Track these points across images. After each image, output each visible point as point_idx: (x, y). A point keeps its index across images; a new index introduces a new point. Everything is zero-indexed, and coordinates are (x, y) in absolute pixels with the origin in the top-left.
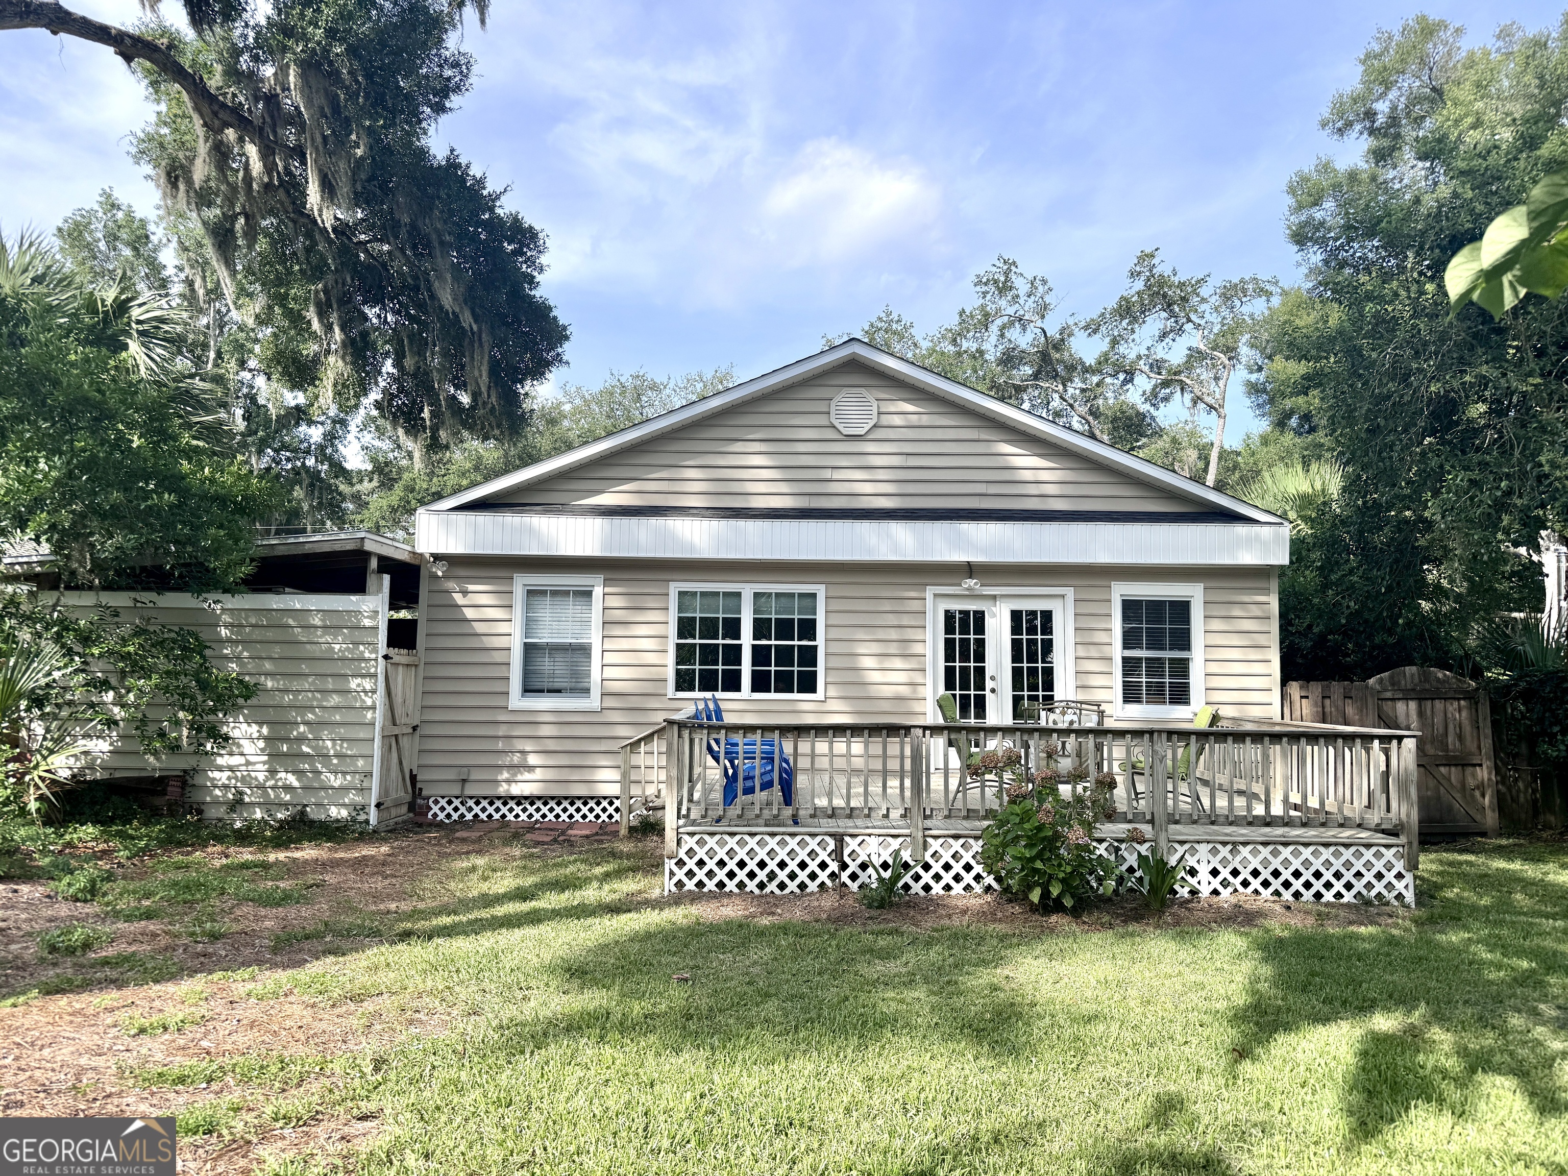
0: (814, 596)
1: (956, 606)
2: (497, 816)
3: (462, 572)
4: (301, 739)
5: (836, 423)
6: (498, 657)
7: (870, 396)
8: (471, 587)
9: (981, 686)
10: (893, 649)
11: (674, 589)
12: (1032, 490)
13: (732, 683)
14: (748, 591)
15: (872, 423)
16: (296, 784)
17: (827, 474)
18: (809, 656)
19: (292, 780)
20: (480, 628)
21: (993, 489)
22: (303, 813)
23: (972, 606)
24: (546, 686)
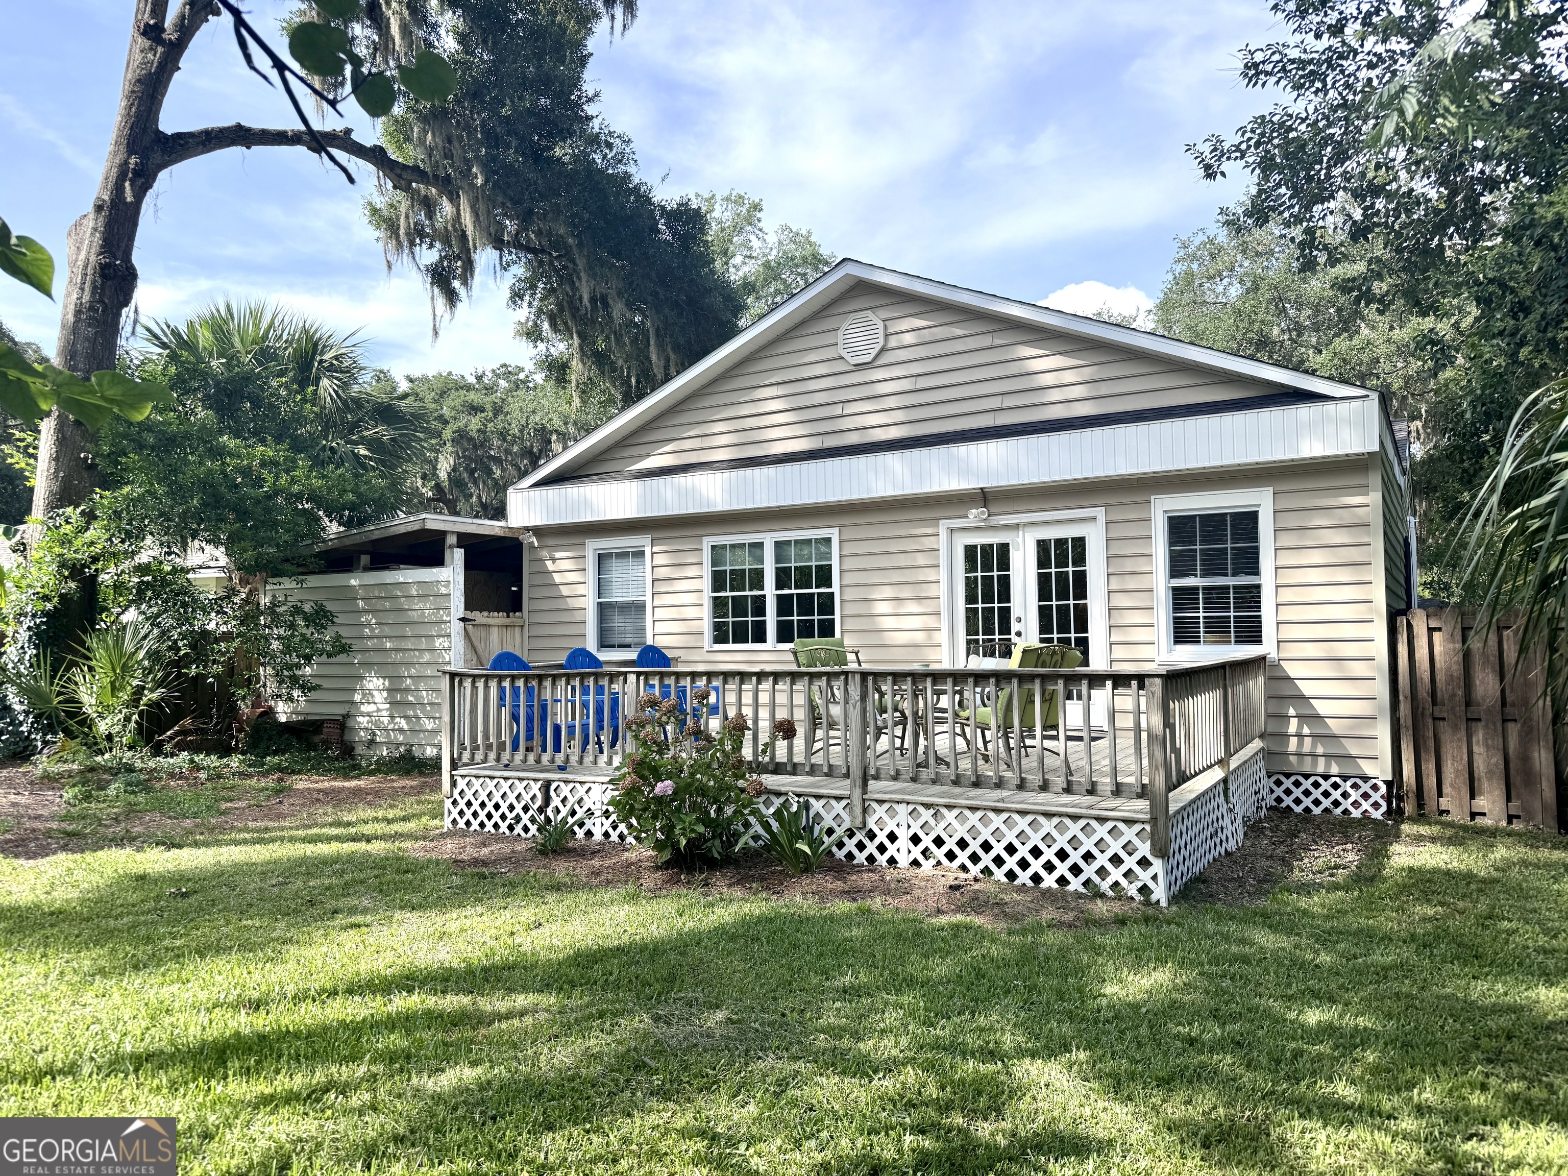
0: (828, 541)
1: (977, 540)
3: (551, 541)
5: (844, 353)
6: (578, 616)
7: (875, 319)
8: (558, 555)
9: (1006, 629)
10: (906, 592)
11: (707, 543)
13: (760, 634)
14: (769, 540)
15: (878, 347)
16: (406, 727)
17: (837, 410)
18: (827, 603)
19: (403, 724)
20: (565, 591)
21: (1009, 402)
22: (409, 751)
23: (994, 539)
24: (616, 641)
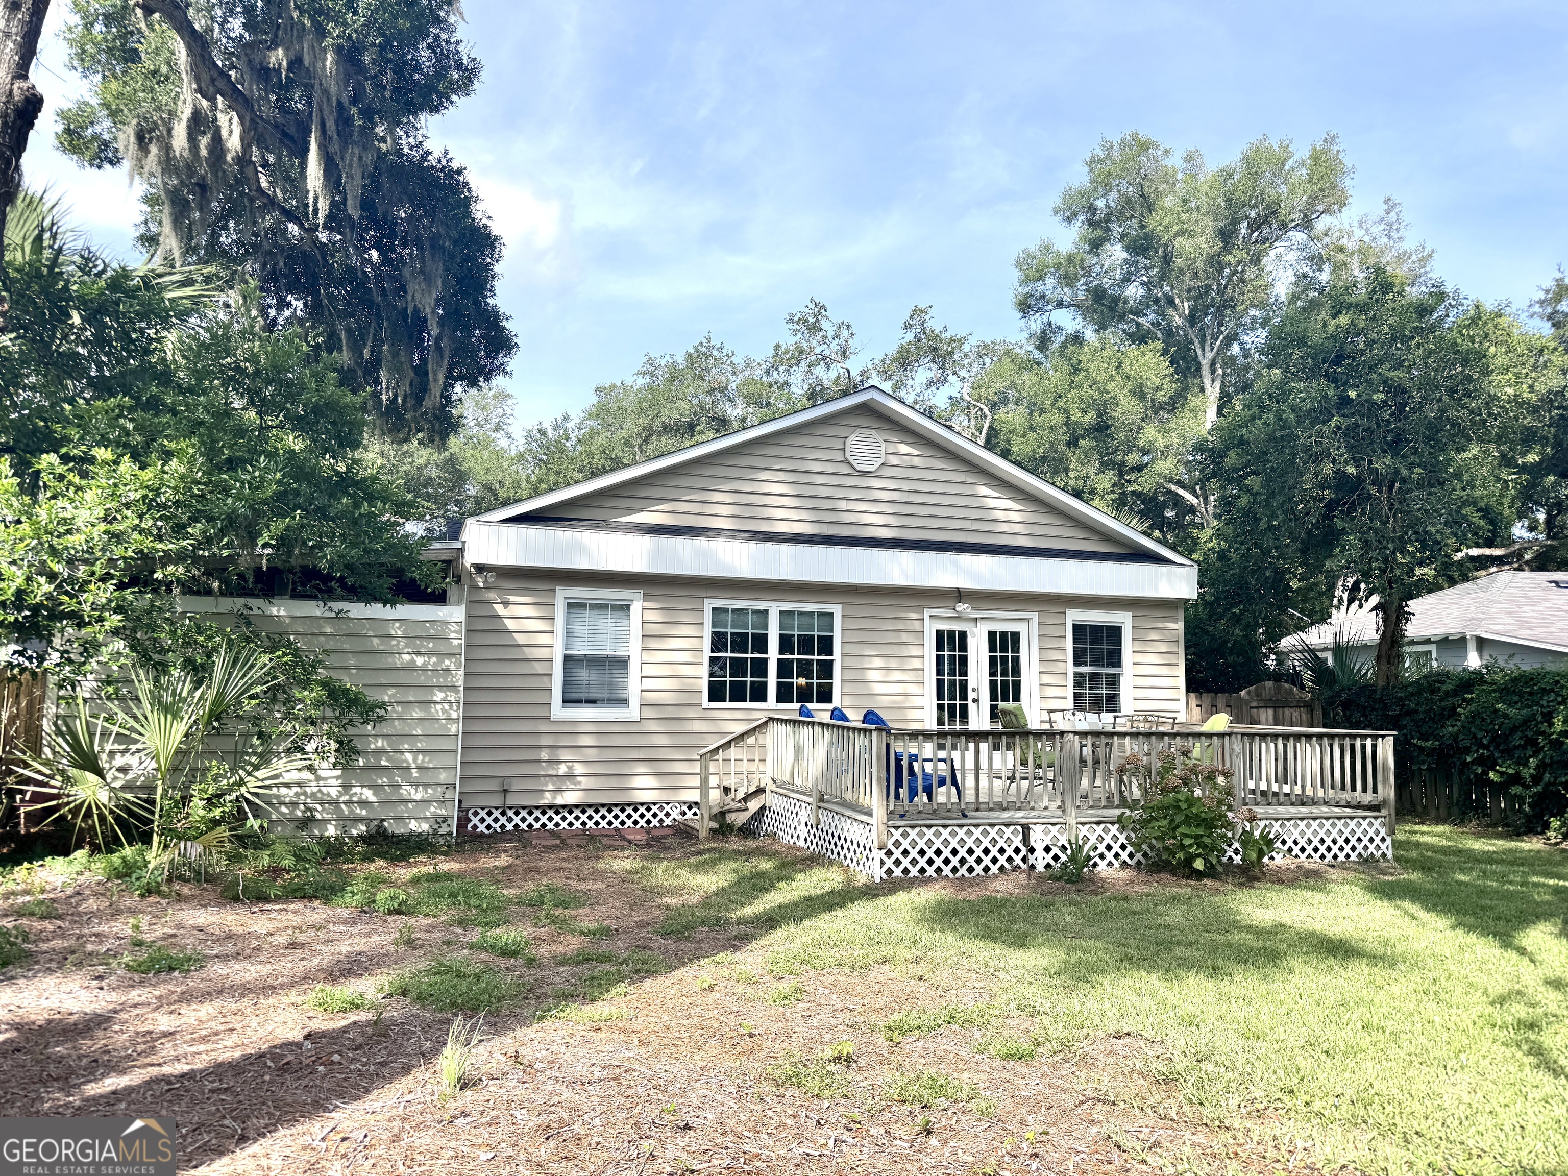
0: (831, 615)
1: (946, 626)
2: (537, 826)
3: (504, 584)
4: (380, 752)
5: (851, 459)
6: (539, 668)
7: (878, 436)
8: (512, 599)
9: (964, 697)
10: (894, 663)
11: (709, 605)
12: (1004, 528)
13: (759, 694)
14: (774, 609)
15: (880, 462)
16: (372, 798)
17: (842, 505)
18: (826, 669)
19: (368, 794)
20: (520, 639)
22: (380, 826)
23: (956, 627)
24: (584, 697)
